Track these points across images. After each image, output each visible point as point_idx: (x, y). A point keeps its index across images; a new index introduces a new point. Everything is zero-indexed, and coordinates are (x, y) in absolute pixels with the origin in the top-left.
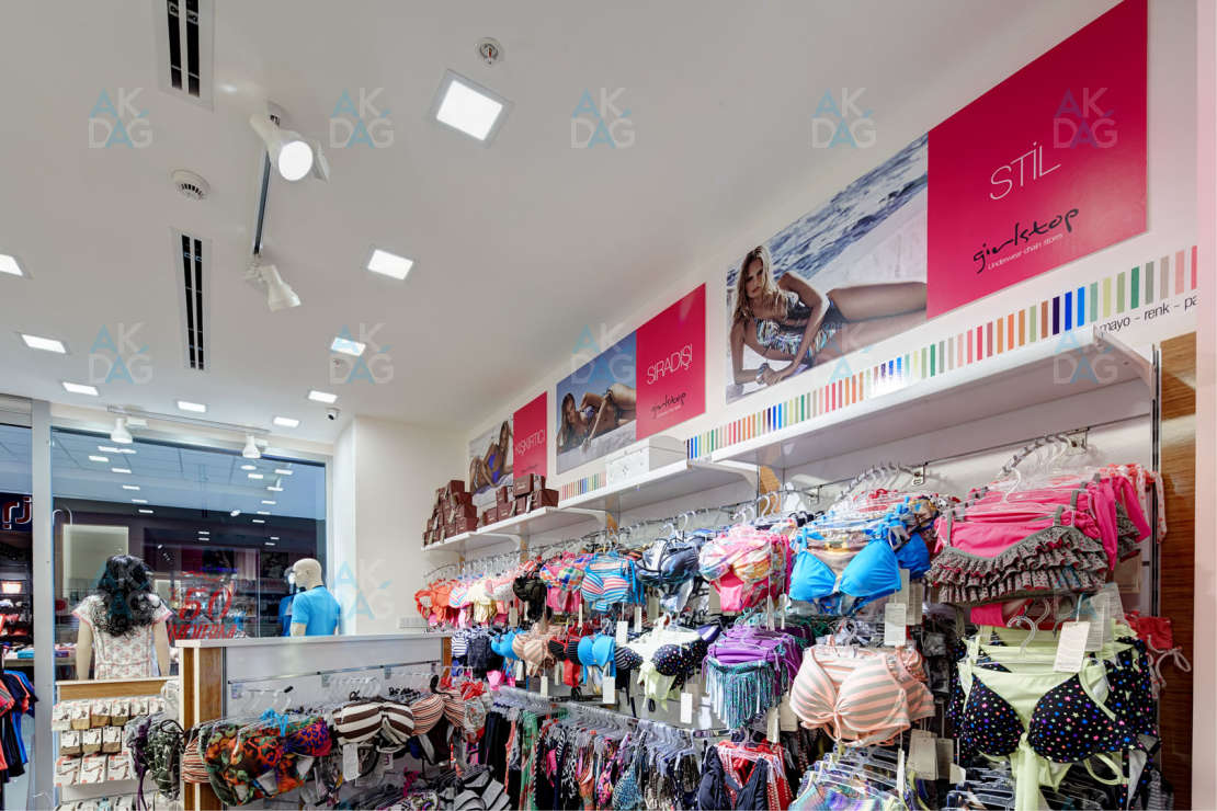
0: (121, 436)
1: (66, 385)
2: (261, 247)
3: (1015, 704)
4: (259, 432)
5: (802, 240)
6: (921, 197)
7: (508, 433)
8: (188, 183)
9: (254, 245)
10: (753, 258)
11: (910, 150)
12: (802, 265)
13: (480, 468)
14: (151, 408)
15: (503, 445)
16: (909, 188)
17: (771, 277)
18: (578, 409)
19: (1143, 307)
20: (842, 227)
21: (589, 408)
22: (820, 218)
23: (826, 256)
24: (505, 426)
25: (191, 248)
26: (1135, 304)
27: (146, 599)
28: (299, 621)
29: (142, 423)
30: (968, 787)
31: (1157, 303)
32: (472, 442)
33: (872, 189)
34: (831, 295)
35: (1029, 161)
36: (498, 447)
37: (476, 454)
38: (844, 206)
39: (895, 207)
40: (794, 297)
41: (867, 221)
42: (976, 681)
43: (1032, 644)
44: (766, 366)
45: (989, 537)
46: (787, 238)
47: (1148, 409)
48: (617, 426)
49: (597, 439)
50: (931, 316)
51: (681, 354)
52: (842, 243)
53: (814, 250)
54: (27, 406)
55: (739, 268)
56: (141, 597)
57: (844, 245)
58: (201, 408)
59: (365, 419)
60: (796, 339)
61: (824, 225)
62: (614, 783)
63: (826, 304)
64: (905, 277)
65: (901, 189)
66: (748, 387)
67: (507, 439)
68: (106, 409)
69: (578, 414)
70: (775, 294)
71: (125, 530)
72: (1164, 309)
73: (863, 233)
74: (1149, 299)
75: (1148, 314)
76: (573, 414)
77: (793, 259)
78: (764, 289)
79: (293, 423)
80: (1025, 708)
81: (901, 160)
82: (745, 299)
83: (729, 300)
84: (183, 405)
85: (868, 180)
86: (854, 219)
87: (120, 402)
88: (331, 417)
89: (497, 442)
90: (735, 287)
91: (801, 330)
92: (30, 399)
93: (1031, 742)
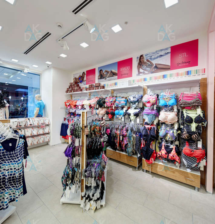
3: (192, 118)
4: (28, 67)
5: (151, 55)
6: (169, 55)
7: (85, 74)
10: (142, 56)
11: (168, 48)
12: (150, 59)
13: (76, 79)
15: (83, 76)
16: (168, 53)
17: (145, 59)
18: (104, 72)
19: (197, 74)
20: (157, 55)
21: (106, 73)
22: (154, 53)
23: (154, 59)
24: (84, 73)
26: (196, 73)
27: (4, 102)
30: (184, 128)
31: (199, 74)
32: (74, 75)
33: (162, 51)
34: (155, 64)
35: (184, 54)
36: (82, 76)
37: (75, 77)
38: (158, 52)
39: (166, 55)
40: (149, 63)
41: (161, 56)
42: (187, 115)
43: (194, 111)
44: (144, 72)
45: (188, 99)
46: (148, 55)
47: (199, 85)
48: (113, 76)
49: (108, 78)
50: (171, 70)
51: (127, 67)
52: (157, 57)
53: (153, 57)
55: (139, 57)
57: (157, 58)
58: (17, 61)
59: (55, 68)
60: (150, 69)
61: (154, 54)
62: (127, 133)
63: (155, 65)
64: (167, 64)
65: (166, 53)
66: (140, 74)
67: (84, 75)
69: (103, 73)
70: (146, 62)
72: (200, 75)
73: (161, 57)
74: (198, 73)
75: (198, 75)
76: (102, 73)
77: (149, 58)
78: (144, 61)
79: (37, 66)
80: (194, 118)
81: (167, 49)
82: (140, 61)
83: (137, 61)
84: (13, 60)
85: (162, 50)
86: (159, 55)
88: (48, 67)
89: (82, 75)
90: (138, 59)
91: (150, 68)
93: (195, 122)
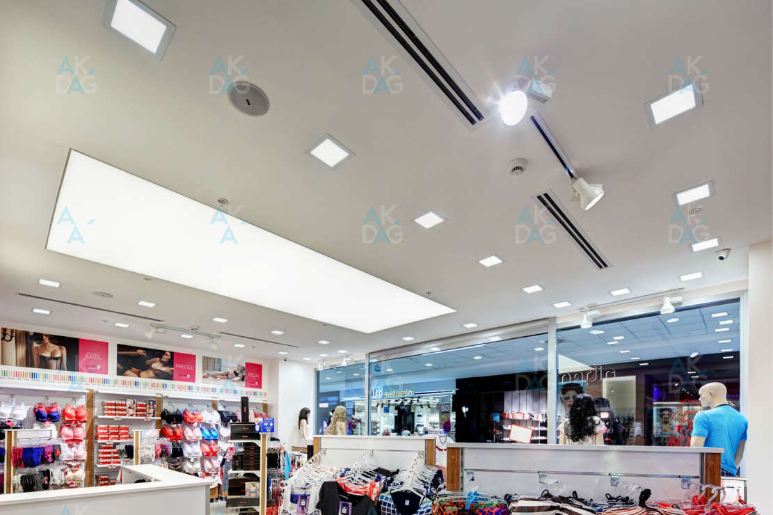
0: (586, 324)
1: (555, 305)
2: (572, 171)
4: (673, 293)
8: (515, 167)
9: (567, 173)
14: (600, 302)
25: (546, 200)
27: (592, 419)
28: (699, 435)
29: (596, 313)
54: (546, 322)
56: (589, 418)
58: (625, 291)
59: (758, 246)
68: (578, 311)
71: (633, 378)
79: (698, 275)
84: (615, 293)
87: (585, 304)
88: (721, 258)
92: (547, 318)
